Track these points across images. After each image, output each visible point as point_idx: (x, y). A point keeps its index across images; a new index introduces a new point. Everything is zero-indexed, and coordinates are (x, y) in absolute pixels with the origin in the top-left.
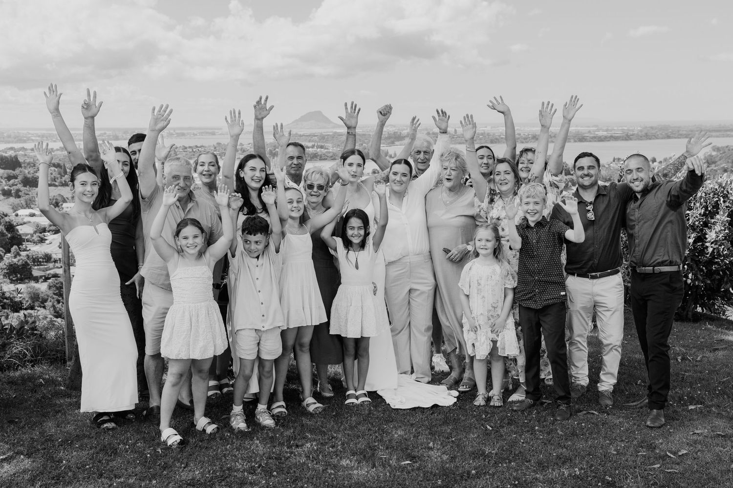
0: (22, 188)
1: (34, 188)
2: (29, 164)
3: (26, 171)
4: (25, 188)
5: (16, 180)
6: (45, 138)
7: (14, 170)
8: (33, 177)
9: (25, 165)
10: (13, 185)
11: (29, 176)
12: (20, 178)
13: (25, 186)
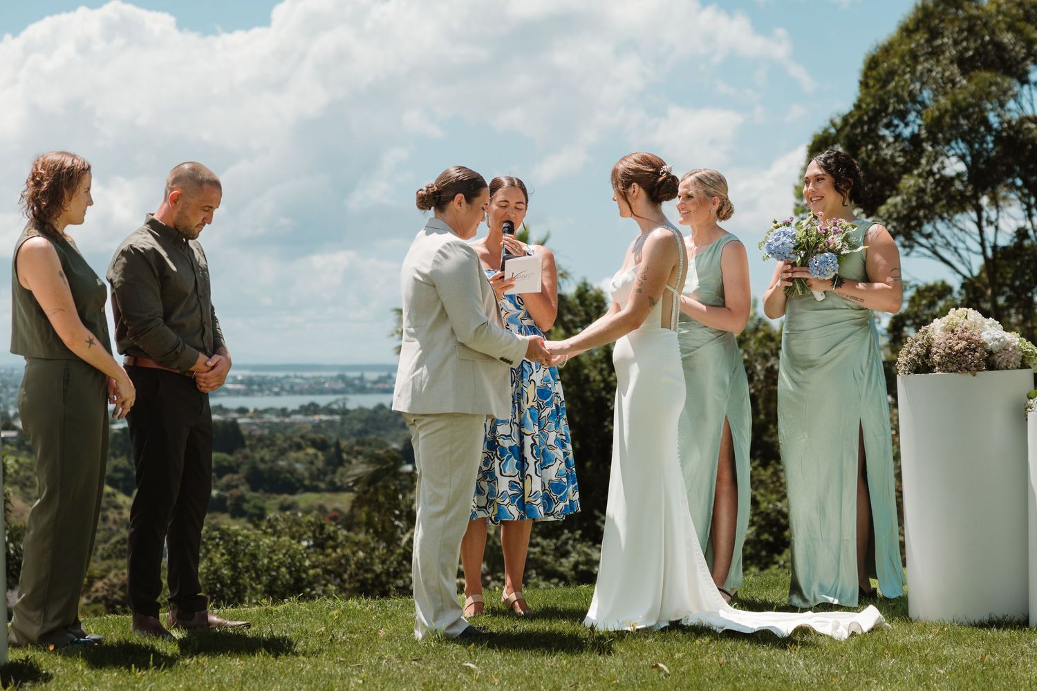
0: (249, 494)
1: (274, 495)
2: (261, 439)
3: (257, 456)
4: (256, 495)
5: (236, 477)
6: (255, 387)
7: (230, 452)
8: (271, 469)
9: (254, 442)
10: (229, 487)
11: (262, 466)
12: (244, 469)
13: (254, 489)
